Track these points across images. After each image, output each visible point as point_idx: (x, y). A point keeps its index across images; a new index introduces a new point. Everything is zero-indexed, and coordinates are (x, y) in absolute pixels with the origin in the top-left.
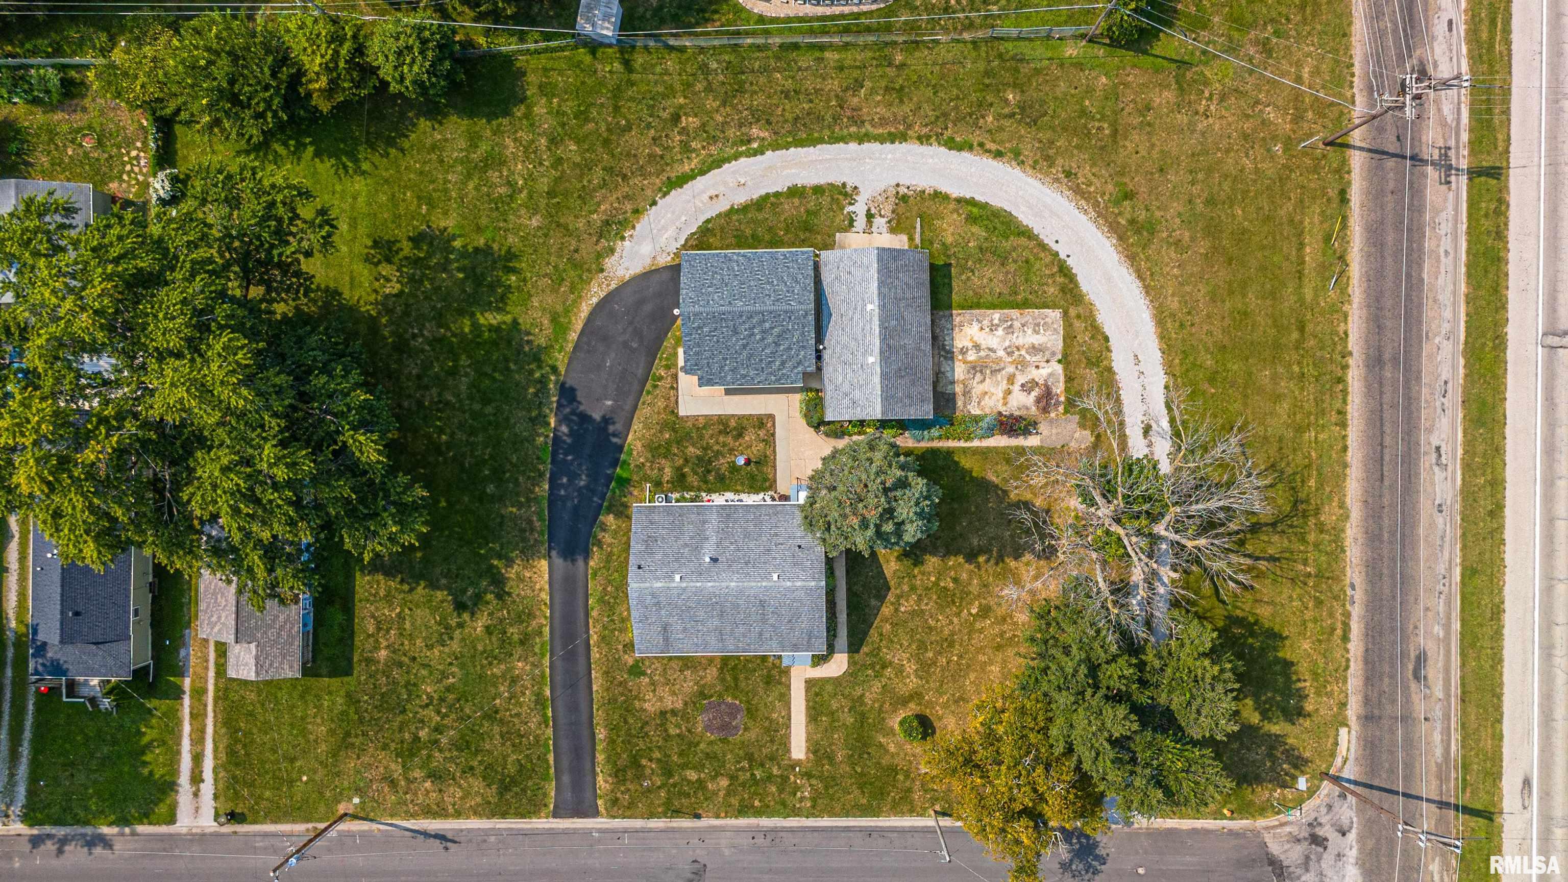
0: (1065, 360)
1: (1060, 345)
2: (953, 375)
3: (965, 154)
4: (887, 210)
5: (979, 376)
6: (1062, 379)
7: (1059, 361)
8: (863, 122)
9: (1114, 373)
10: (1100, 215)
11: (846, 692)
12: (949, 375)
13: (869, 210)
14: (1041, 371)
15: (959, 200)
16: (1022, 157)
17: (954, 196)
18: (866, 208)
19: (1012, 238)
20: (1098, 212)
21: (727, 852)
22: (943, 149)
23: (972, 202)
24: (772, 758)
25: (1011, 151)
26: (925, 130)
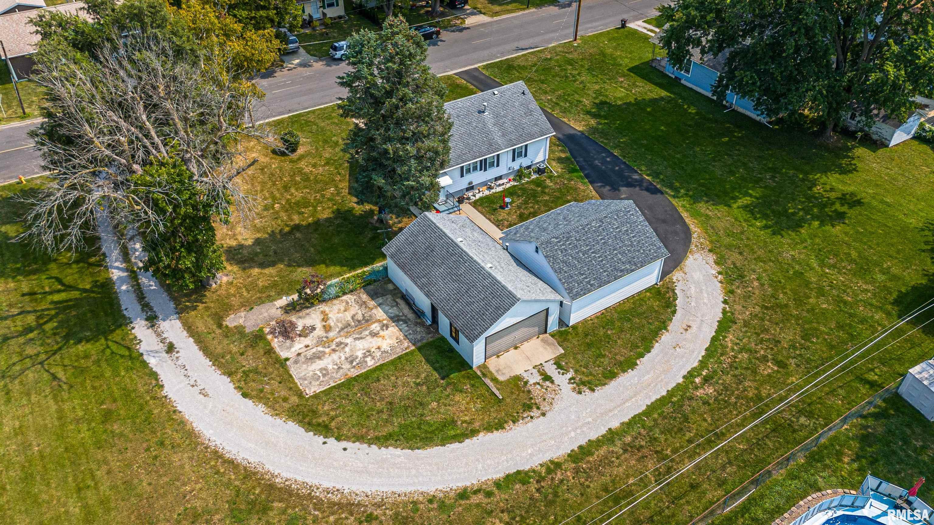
0: (282, 363)
1: (293, 371)
2: (382, 309)
3: (500, 475)
4: (536, 391)
5: (359, 317)
6: (278, 350)
7: (287, 359)
8: (625, 451)
9: (224, 374)
10: (310, 497)
12: (387, 308)
13: (552, 382)
14: (302, 346)
15: (474, 433)
16: (435, 506)
17: (481, 434)
18: (556, 382)
19: (396, 429)
20: (312, 498)
22: (527, 468)
23: (460, 437)
25: (452, 507)
26: (559, 476)
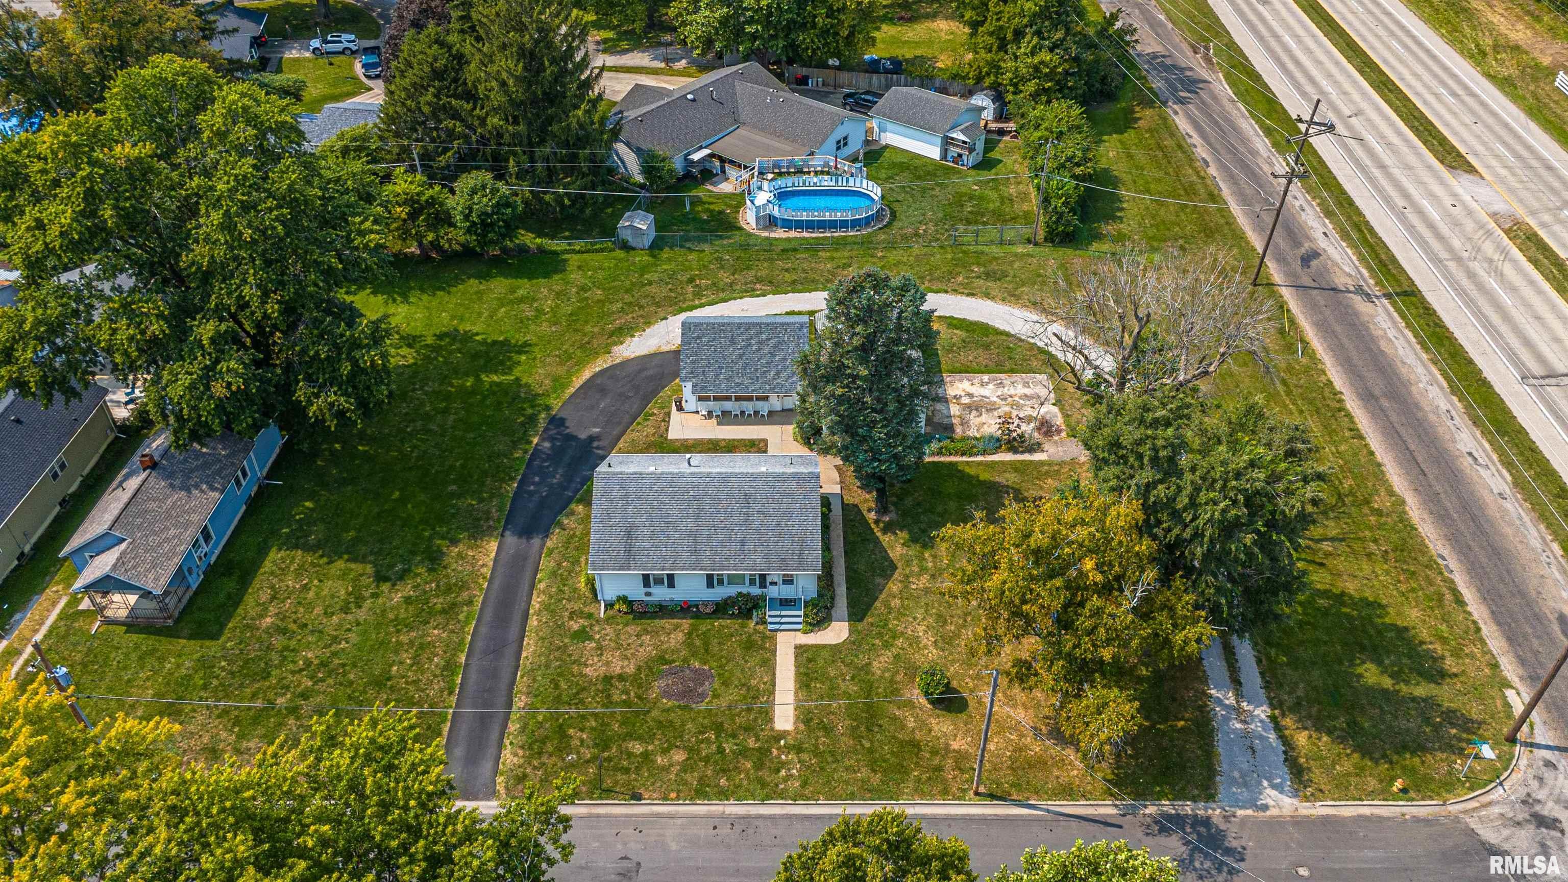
0: (1059, 404)
1: (1052, 394)
2: (950, 413)
5: (974, 413)
6: (1059, 415)
7: (1054, 404)
11: (848, 660)
12: (945, 412)
14: (1037, 410)
16: (991, 296)
19: (992, 336)
21: (674, 846)
24: (747, 729)
